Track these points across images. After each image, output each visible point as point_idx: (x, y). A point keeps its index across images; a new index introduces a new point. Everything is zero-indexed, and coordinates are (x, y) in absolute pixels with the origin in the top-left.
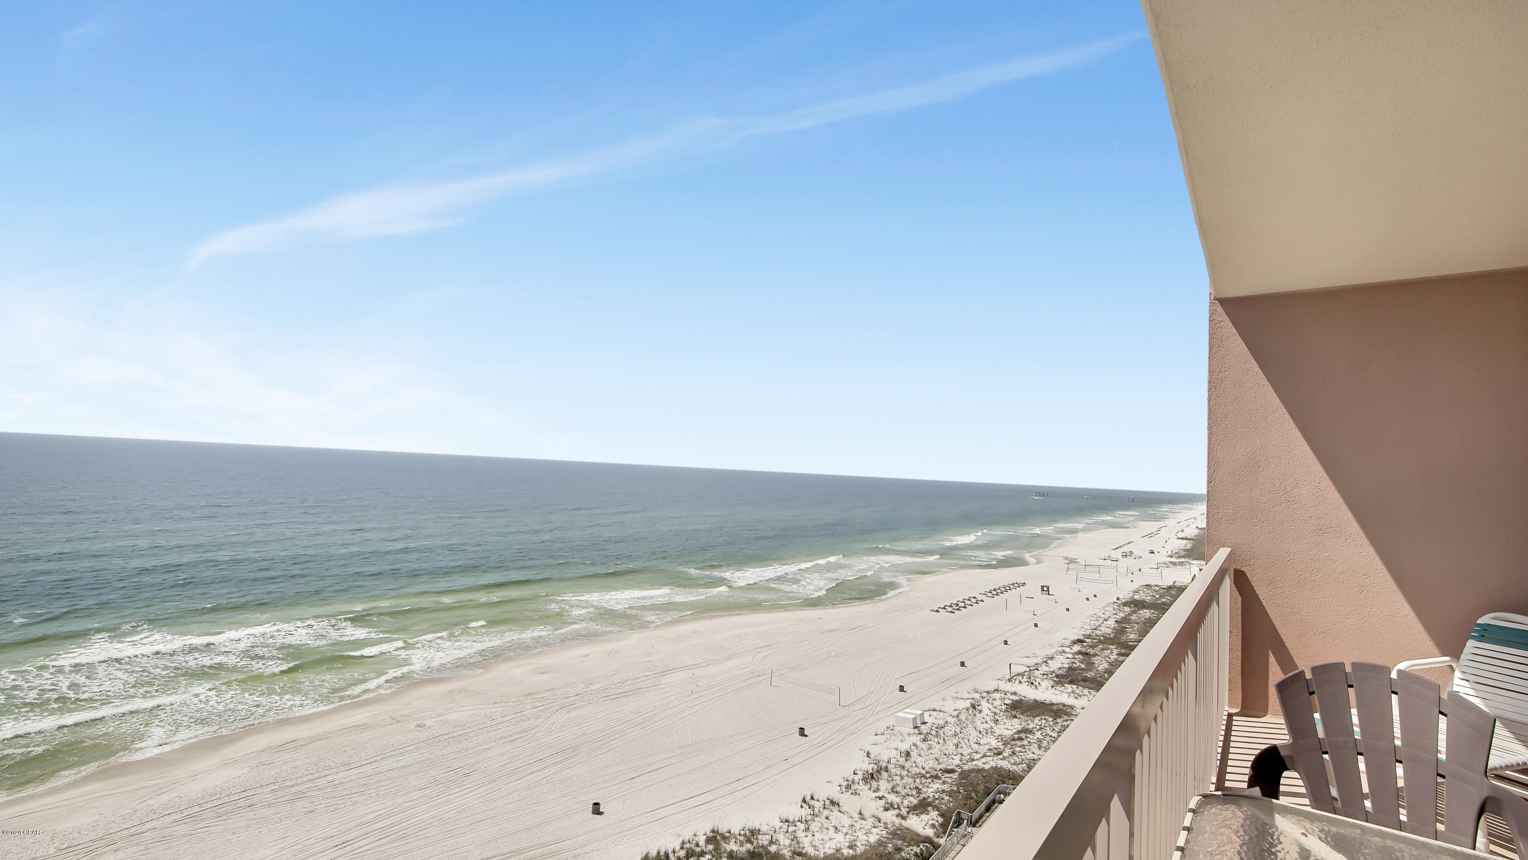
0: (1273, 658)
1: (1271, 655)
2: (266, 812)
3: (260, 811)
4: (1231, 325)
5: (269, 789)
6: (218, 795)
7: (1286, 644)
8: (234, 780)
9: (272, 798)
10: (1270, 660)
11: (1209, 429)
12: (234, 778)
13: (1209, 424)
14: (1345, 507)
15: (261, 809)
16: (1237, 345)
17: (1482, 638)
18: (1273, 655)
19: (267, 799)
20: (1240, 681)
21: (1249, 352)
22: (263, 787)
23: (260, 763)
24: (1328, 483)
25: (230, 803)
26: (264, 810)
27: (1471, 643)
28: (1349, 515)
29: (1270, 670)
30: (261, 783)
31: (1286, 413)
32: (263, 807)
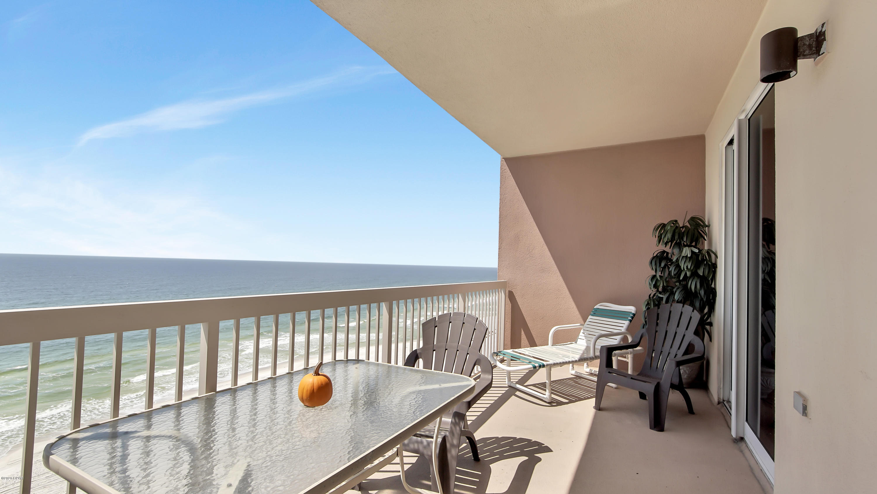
0: (523, 332)
1: (522, 331)
2: (42, 491)
3: (37, 491)
4: (509, 171)
5: (45, 477)
6: (5, 485)
7: (528, 325)
8: (17, 474)
9: (47, 482)
10: (522, 333)
11: (500, 222)
12: (17, 473)
13: (500, 220)
14: (552, 258)
15: (38, 490)
16: (511, 181)
17: (594, 314)
18: (523, 331)
19: (43, 483)
20: (510, 344)
21: (516, 185)
22: (39, 476)
23: (37, 460)
24: (545, 247)
25: (14, 489)
26: (41, 490)
27: (590, 317)
28: (553, 262)
29: (522, 338)
30: (39, 473)
31: (530, 214)
32: (40, 488)
